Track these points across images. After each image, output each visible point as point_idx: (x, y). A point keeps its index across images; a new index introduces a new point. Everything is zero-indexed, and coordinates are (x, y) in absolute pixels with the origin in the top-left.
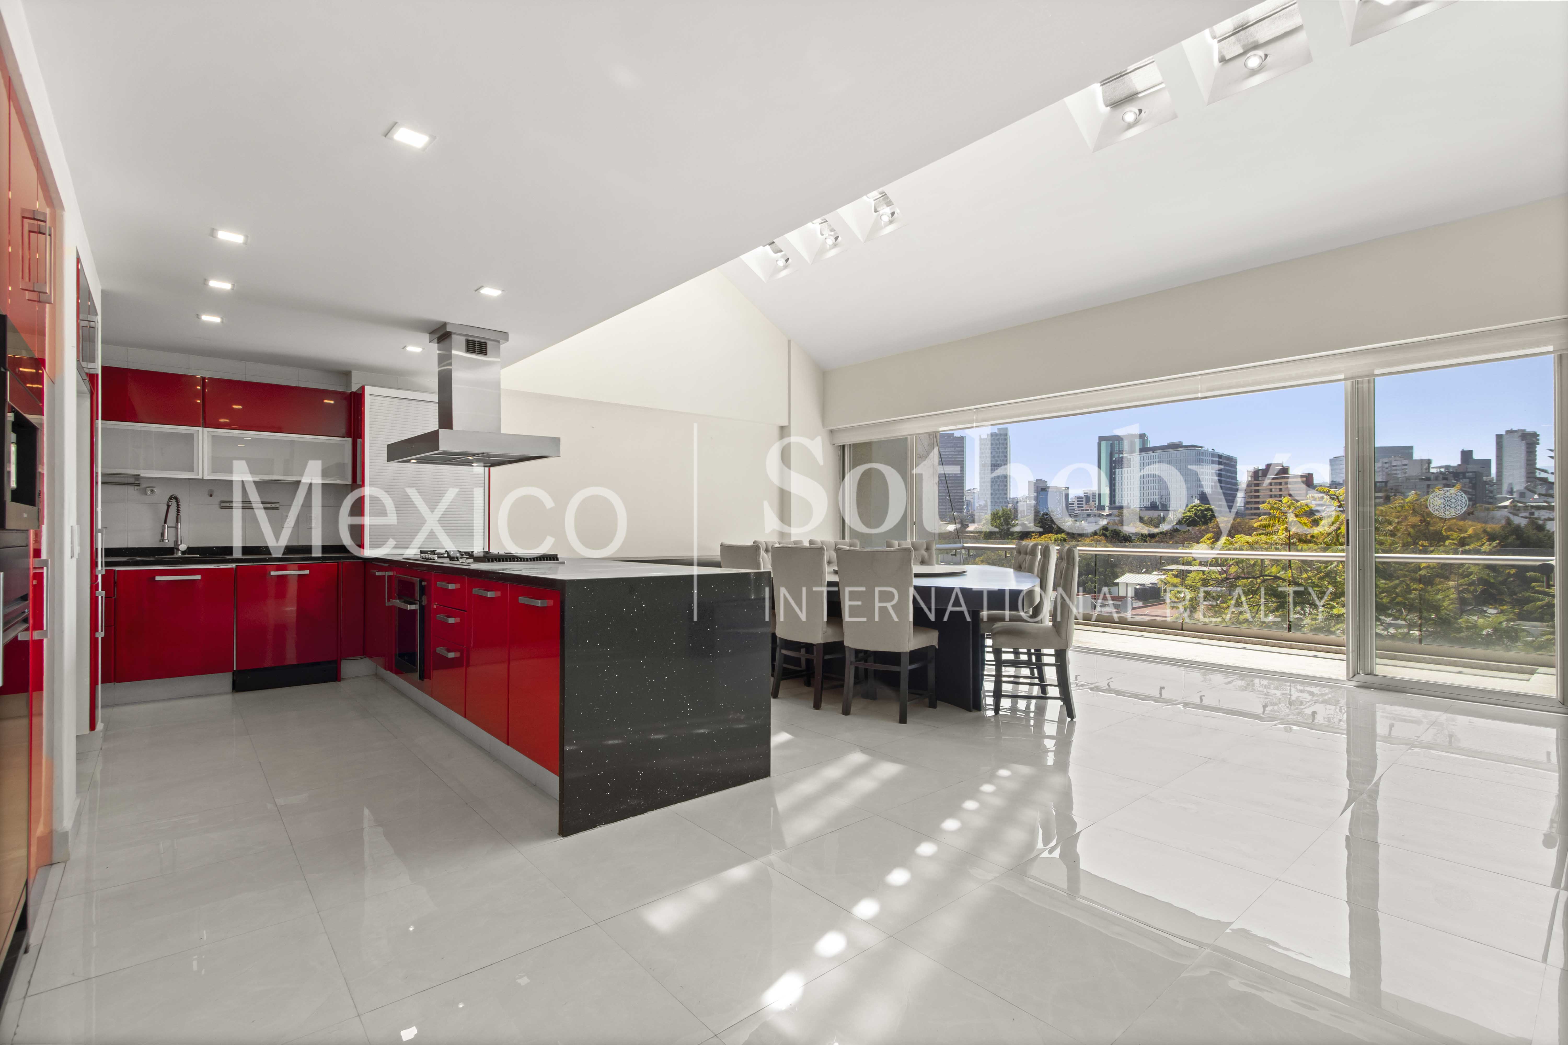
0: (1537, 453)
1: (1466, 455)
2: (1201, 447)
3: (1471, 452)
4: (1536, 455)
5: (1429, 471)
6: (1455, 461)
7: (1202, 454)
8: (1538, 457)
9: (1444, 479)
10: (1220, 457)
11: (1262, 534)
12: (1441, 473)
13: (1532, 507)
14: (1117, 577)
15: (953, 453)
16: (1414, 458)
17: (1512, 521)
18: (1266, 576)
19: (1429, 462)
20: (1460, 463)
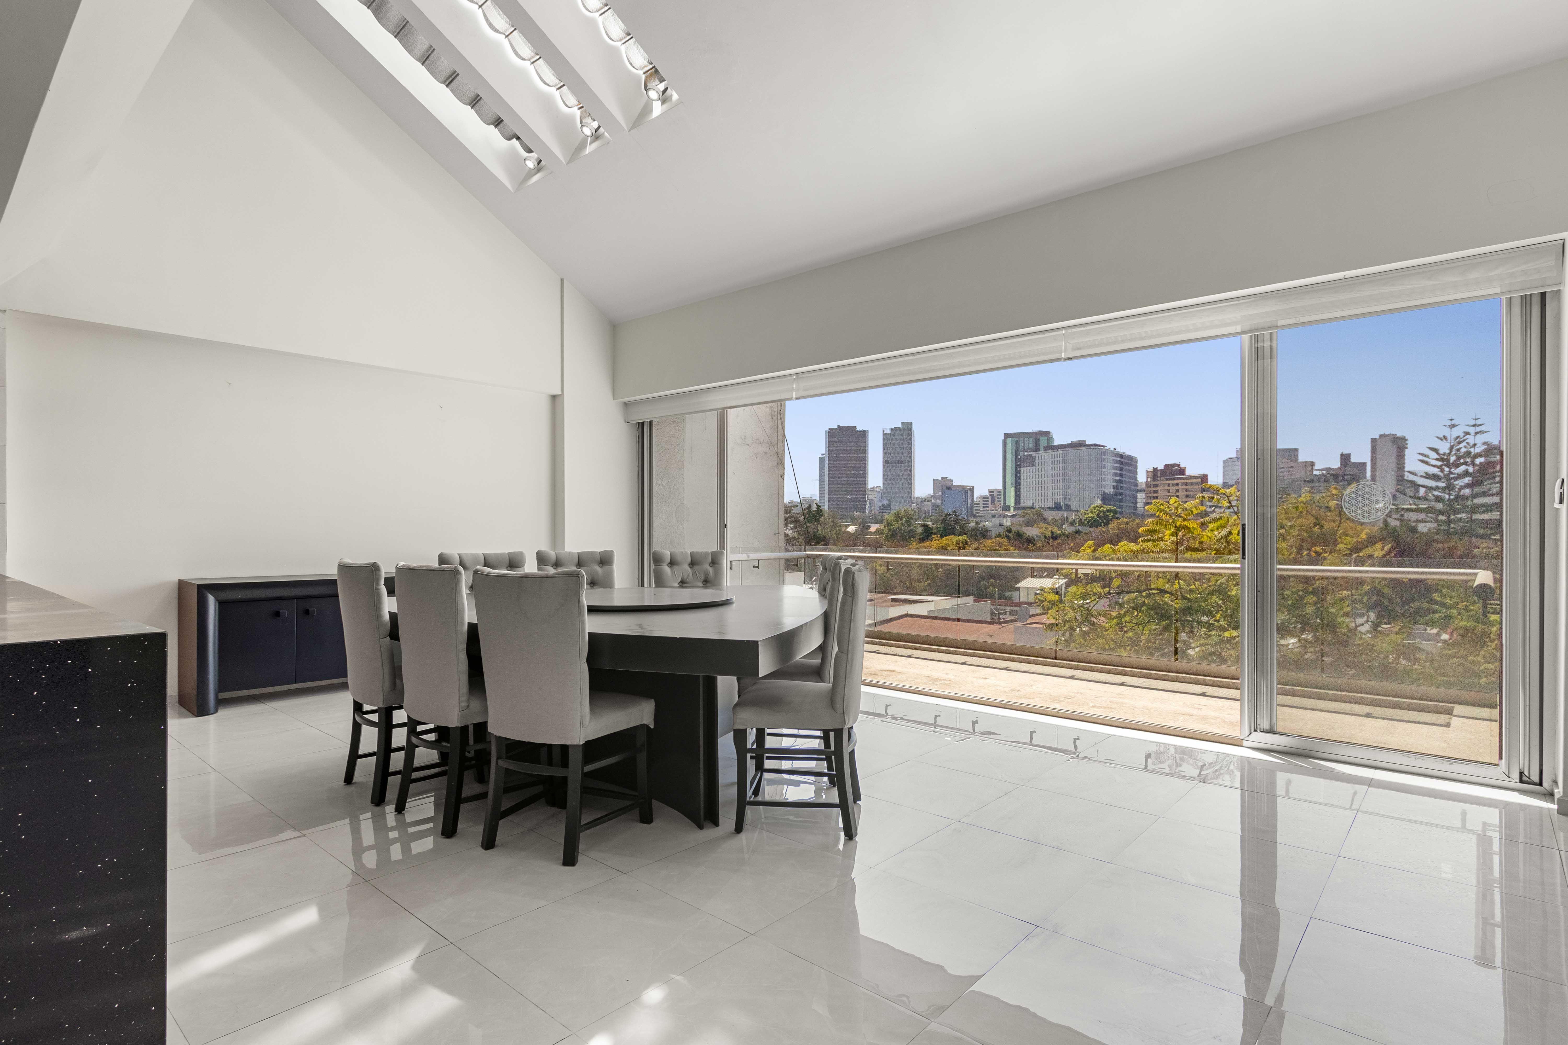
0: (1406, 457)
1: (1345, 458)
2: (1104, 446)
3: (1349, 456)
4: (1404, 459)
5: (1313, 473)
6: (1335, 464)
7: (1104, 453)
8: (1407, 461)
9: (1326, 481)
10: (1122, 456)
11: (1148, 541)
12: (1323, 475)
13: (1403, 509)
14: (1018, 581)
15: (855, 448)
16: (1299, 461)
17: (1389, 523)
18: (1154, 589)
19: (1312, 464)
20: (1339, 466)
